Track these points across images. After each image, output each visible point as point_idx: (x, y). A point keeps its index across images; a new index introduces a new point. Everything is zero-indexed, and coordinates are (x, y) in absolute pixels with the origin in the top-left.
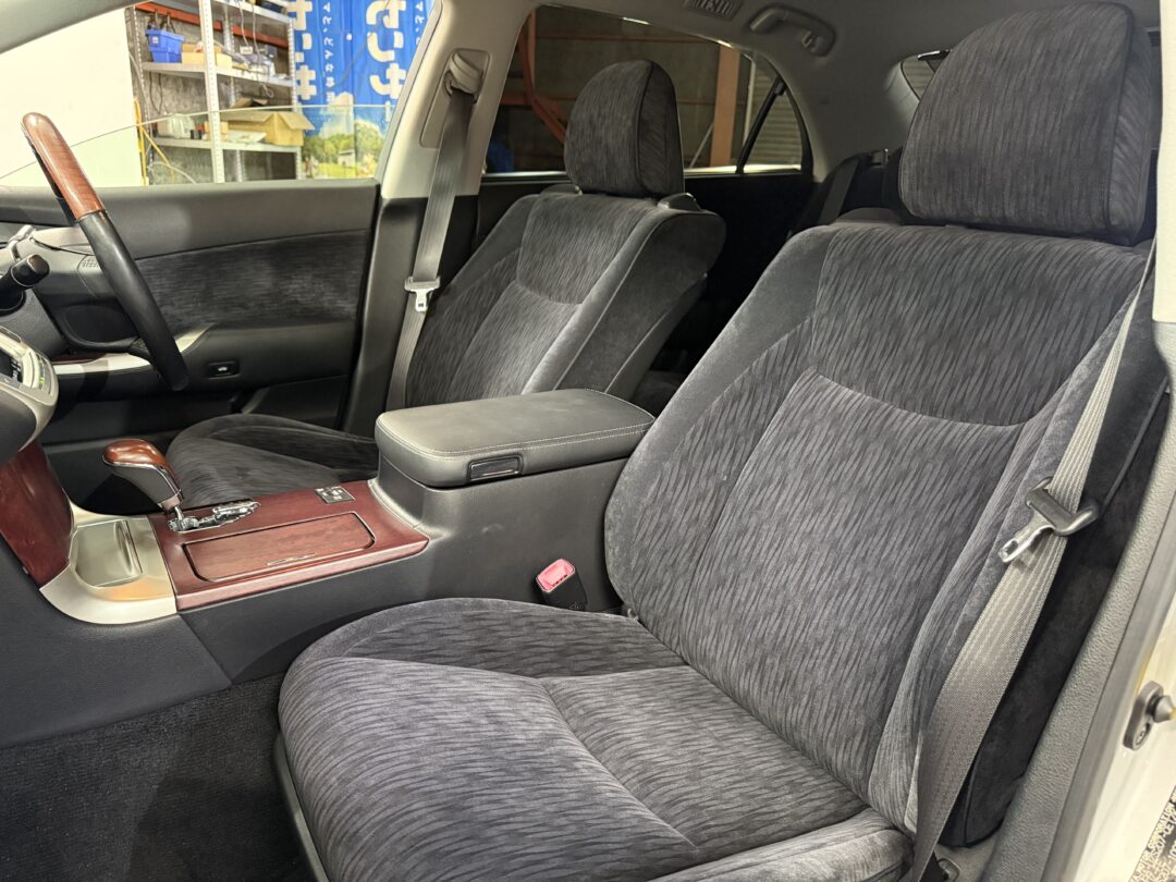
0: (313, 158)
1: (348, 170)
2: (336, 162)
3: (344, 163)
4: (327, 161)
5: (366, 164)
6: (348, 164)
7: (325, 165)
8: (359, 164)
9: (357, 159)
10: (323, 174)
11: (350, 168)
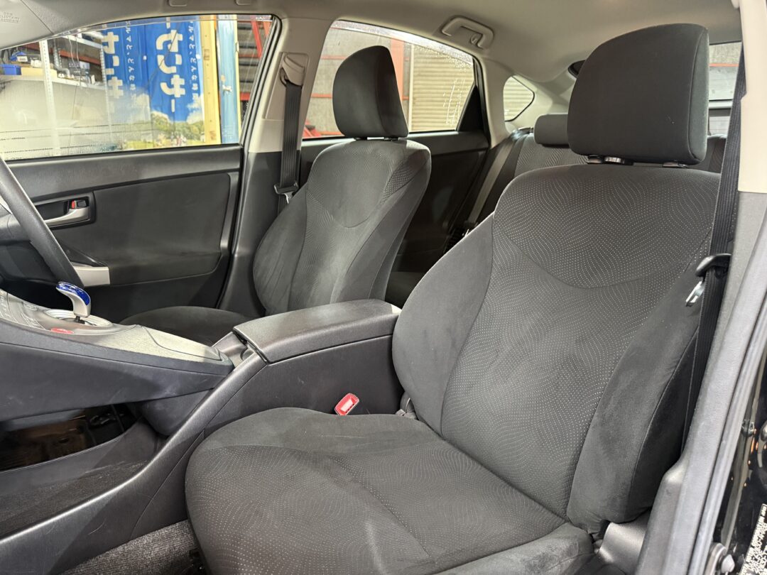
2: (140, 140)
5: (158, 140)
6: (147, 141)
10: (131, 147)
11: (149, 143)
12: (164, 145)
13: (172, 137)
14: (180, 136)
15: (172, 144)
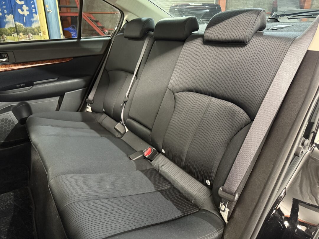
12: (23, 38)
13: (26, 34)
15: (26, 38)
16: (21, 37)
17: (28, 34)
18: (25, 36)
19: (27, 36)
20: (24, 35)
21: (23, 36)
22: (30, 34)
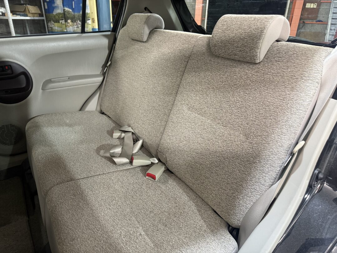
0: (52, 21)
1: (63, 25)
2: (59, 22)
3: (61, 23)
4: (56, 22)
5: (68, 23)
6: (63, 23)
7: (56, 23)
8: (67, 23)
9: (66, 21)
10: (56, 26)
11: (63, 24)
12: (71, 26)
13: (74, 21)
14: (77, 21)
15: (74, 25)
16: (69, 25)
17: (76, 21)
18: (73, 23)
19: (75, 23)
20: (72, 21)
21: (71, 23)
22: (78, 21)
